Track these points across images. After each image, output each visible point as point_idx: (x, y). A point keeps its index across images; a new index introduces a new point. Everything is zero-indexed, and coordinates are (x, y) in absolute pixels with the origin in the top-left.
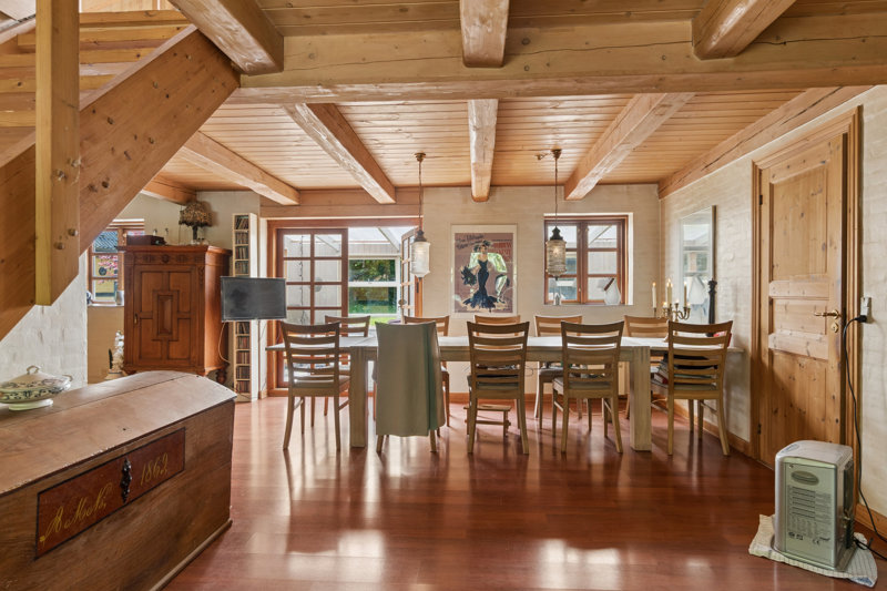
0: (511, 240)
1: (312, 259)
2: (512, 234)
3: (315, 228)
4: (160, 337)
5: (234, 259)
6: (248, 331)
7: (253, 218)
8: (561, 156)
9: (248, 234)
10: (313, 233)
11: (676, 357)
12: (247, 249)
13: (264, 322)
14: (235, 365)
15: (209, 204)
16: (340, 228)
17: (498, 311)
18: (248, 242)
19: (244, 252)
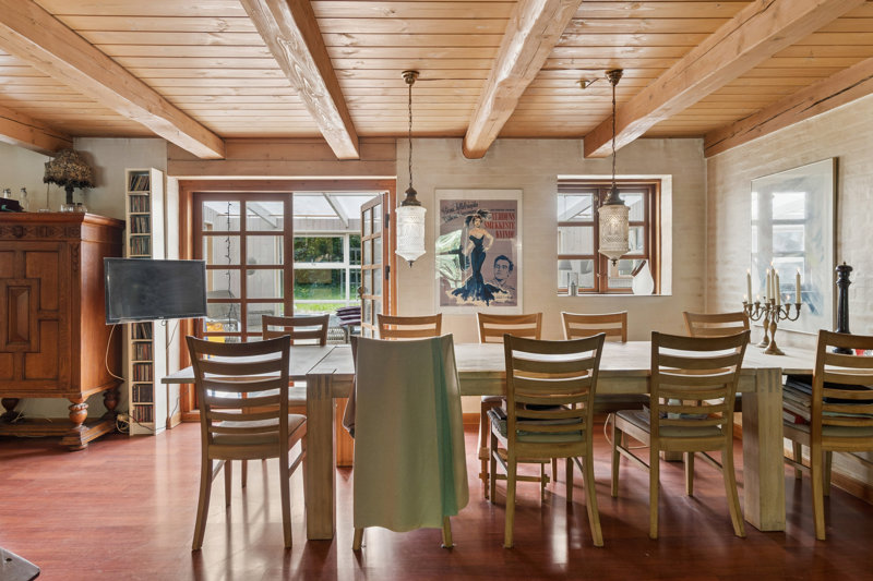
0: (515, 210)
1: (243, 234)
2: (516, 202)
3: (245, 193)
4: (11, 347)
5: (128, 234)
6: (150, 335)
7: (156, 177)
8: (621, 81)
9: (148, 198)
10: (243, 198)
11: (827, 385)
12: (148, 219)
13: (174, 323)
14: (131, 383)
15: (91, 156)
16: (283, 192)
17: (498, 304)
18: (148, 209)
19: (143, 222)
